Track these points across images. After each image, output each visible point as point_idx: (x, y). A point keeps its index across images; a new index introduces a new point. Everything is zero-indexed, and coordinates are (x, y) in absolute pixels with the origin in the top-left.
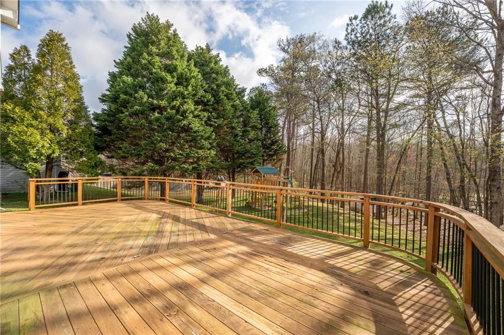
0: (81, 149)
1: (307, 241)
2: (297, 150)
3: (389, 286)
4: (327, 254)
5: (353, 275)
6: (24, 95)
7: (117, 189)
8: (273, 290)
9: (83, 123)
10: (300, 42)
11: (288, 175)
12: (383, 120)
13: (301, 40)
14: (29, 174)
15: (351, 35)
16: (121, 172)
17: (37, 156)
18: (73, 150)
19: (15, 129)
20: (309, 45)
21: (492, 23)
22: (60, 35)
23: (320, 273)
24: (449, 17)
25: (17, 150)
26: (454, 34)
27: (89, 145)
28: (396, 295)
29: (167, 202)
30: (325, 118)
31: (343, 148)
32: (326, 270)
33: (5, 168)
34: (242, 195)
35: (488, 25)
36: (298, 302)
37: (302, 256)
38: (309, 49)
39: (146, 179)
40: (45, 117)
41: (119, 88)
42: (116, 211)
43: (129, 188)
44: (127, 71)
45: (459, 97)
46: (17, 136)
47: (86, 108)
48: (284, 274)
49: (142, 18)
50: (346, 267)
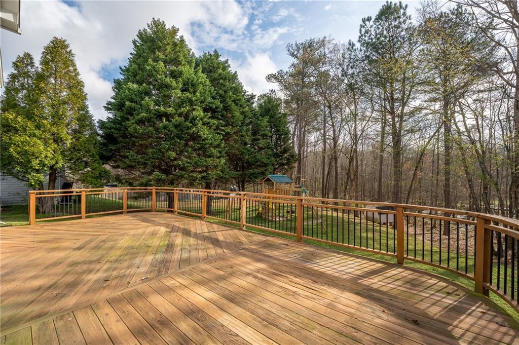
0: (85, 159)
1: (333, 258)
2: (308, 158)
3: (439, 312)
4: (358, 273)
5: (394, 299)
6: (26, 104)
7: (122, 200)
8: (306, 321)
9: (87, 133)
10: (309, 47)
11: (299, 184)
12: (398, 125)
13: (310, 45)
14: (32, 185)
15: (365, 36)
16: (127, 182)
17: (40, 166)
18: (77, 160)
19: (17, 139)
20: (319, 49)
21: (512, 23)
22: (64, 41)
23: (355, 296)
24: (464, 18)
25: (20, 161)
26: (469, 36)
27: (93, 155)
28: (450, 325)
29: (176, 213)
30: (336, 124)
31: (356, 155)
32: (362, 293)
33: (7, 180)
34: (251, 205)
35: (508, 24)
36: (337, 336)
37: (330, 275)
38: (319, 54)
39: (154, 189)
40: (49, 126)
41: (124, 95)
42: (121, 225)
43: (136, 198)
44: (133, 78)
45: (477, 100)
46: (19, 146)
47: (90, 117)
48: (314, 299)
49: (148, 24)
50: (385, 289)
